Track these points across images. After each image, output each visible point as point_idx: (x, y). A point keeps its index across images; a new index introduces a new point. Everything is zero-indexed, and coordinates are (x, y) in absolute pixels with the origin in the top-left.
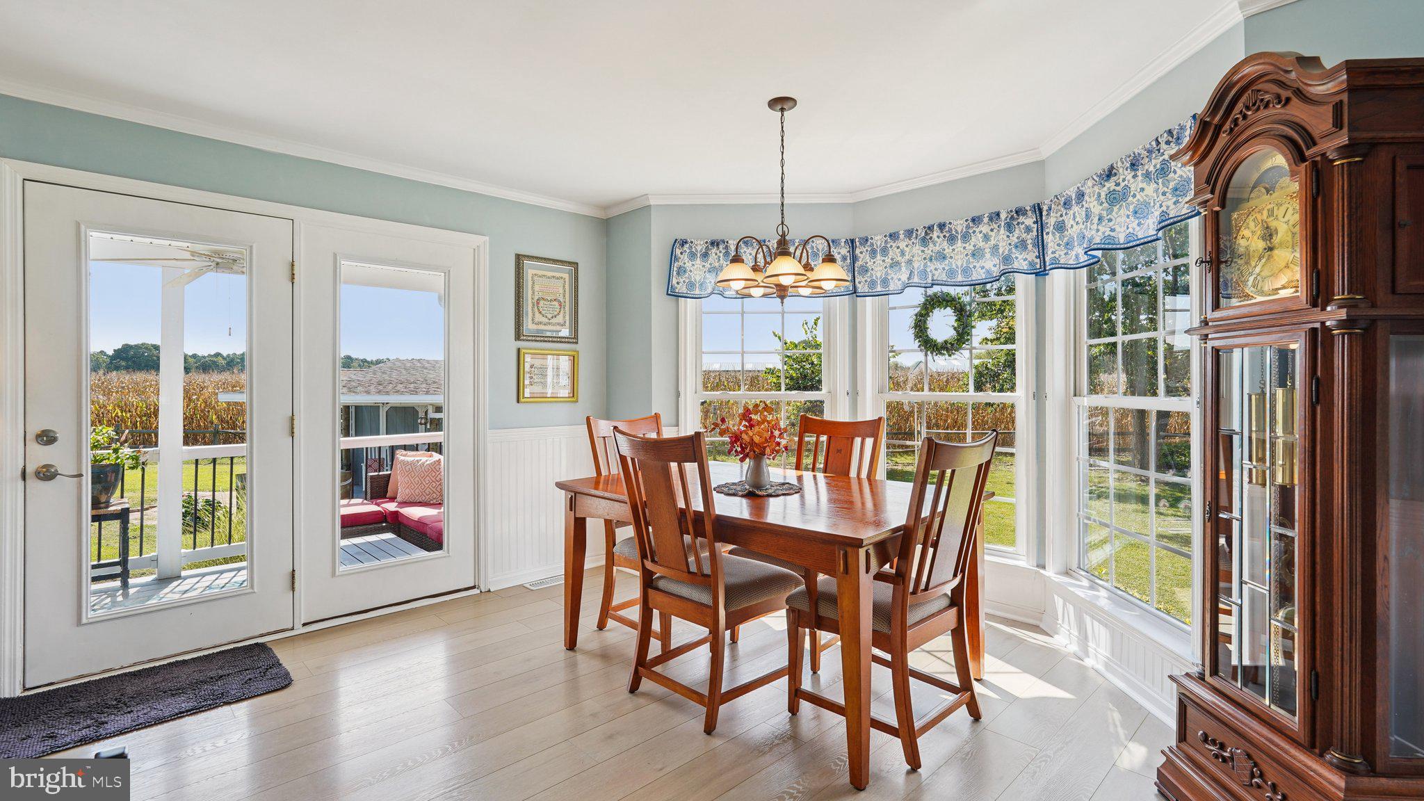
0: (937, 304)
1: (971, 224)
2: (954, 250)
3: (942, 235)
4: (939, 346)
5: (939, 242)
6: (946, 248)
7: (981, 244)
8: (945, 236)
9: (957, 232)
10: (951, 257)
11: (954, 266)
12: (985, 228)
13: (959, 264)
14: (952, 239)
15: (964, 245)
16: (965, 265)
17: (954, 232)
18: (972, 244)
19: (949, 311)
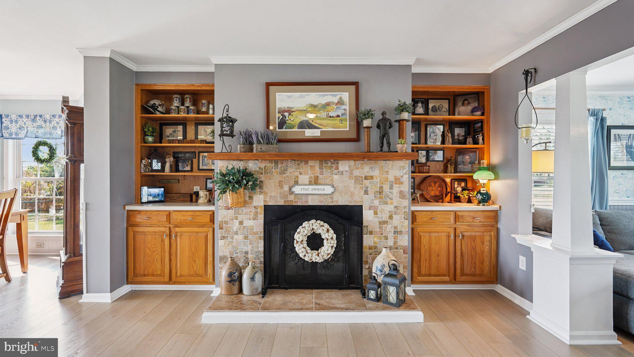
0: (41, 144)
1: (52, 117)
2: (46, 125)
3: (41, 119)
4: (42, 160)
5: (40, 122)
6: (43, 124)
7: (56, 125)
8: (42, 120)
9: (47, 119)
10: (45, 128)
11: (46, 131)
12: (57, 120)
13: (48, 131)
14: (45, 121)
15: (50, 124)
16: (50, 132)
17: (46, 119)
18: (53, 124)
19: (46, 147)
